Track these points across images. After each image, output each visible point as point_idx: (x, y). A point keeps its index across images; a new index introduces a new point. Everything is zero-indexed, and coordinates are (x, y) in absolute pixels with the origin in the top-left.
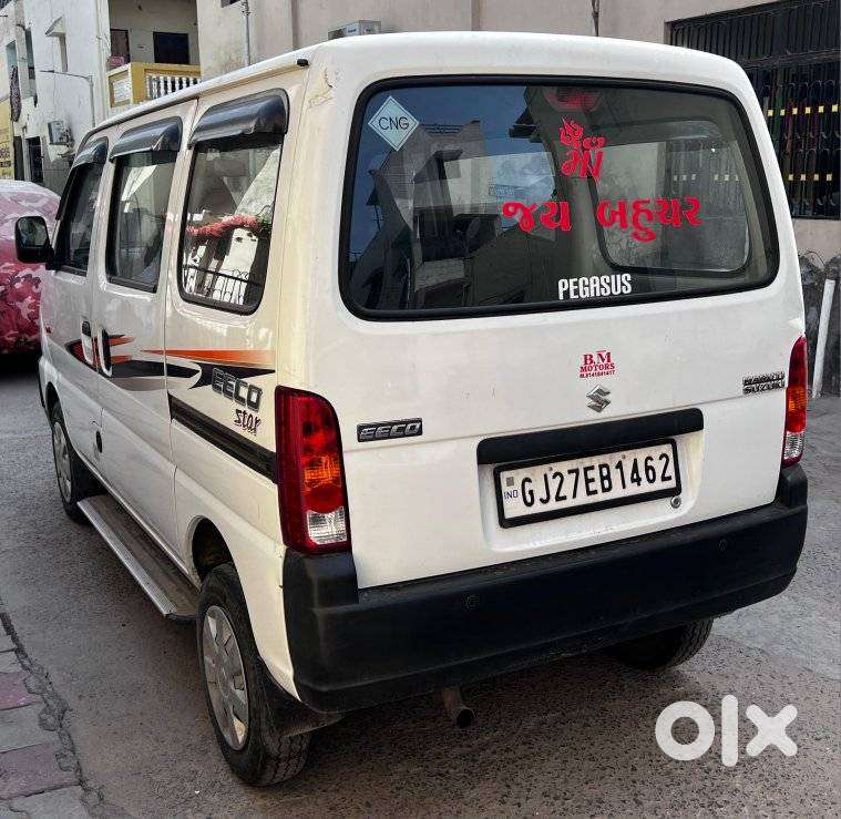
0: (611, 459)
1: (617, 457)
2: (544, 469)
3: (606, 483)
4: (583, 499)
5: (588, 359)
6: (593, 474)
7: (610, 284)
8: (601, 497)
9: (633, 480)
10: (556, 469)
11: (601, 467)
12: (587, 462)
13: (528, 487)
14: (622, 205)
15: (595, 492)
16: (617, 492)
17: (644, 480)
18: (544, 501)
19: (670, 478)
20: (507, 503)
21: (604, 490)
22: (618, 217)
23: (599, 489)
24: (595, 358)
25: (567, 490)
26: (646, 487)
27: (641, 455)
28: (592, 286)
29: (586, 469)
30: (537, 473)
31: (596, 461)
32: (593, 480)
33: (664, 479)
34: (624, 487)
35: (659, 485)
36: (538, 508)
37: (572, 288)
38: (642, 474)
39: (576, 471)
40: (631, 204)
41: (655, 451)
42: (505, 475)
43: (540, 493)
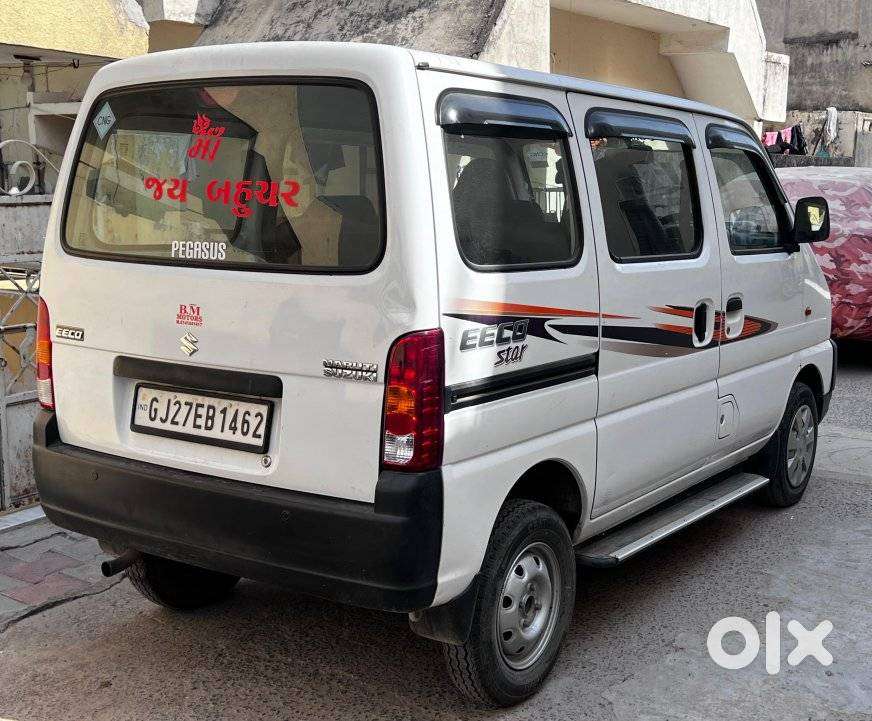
0: (220, 404)
1: (225, 403)
2: (170, 395)
3: (210, 422)
4: (189, 429)
5: (183, 308)
6: (203, 411)
7: (209, 250)
8: (203, 433)
9: (231, 428)
10: (178, 399)
11: (210, 407)
12: (200, 399)
13: (155, 405)
14: (228, 184)
15: (199, 427)
16: (215, 434)
17: (239, 431)
18: (163, 421)
19: (259, 436)
20: (139, 412)
21: (207, 428)
22: (223, 194)
23: (203, 425)
24: (188, 310)
25: (180, 418)
26: (238, 438)
27: (243, 407)
28: (196, 249)
29: (199, 406)
30: (164, 396)
31: (207, 401)
32: (200, 416)
33: (255, 435)
34: (222, 431)
35: (249, 440)
36: (157, 424)
37: (182, 249)
38: (239, 425)
39: (190, 404)
40: (235, 184)
41: (254, 409)
42: (143, 391)
43: (162, 414)
